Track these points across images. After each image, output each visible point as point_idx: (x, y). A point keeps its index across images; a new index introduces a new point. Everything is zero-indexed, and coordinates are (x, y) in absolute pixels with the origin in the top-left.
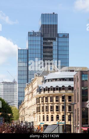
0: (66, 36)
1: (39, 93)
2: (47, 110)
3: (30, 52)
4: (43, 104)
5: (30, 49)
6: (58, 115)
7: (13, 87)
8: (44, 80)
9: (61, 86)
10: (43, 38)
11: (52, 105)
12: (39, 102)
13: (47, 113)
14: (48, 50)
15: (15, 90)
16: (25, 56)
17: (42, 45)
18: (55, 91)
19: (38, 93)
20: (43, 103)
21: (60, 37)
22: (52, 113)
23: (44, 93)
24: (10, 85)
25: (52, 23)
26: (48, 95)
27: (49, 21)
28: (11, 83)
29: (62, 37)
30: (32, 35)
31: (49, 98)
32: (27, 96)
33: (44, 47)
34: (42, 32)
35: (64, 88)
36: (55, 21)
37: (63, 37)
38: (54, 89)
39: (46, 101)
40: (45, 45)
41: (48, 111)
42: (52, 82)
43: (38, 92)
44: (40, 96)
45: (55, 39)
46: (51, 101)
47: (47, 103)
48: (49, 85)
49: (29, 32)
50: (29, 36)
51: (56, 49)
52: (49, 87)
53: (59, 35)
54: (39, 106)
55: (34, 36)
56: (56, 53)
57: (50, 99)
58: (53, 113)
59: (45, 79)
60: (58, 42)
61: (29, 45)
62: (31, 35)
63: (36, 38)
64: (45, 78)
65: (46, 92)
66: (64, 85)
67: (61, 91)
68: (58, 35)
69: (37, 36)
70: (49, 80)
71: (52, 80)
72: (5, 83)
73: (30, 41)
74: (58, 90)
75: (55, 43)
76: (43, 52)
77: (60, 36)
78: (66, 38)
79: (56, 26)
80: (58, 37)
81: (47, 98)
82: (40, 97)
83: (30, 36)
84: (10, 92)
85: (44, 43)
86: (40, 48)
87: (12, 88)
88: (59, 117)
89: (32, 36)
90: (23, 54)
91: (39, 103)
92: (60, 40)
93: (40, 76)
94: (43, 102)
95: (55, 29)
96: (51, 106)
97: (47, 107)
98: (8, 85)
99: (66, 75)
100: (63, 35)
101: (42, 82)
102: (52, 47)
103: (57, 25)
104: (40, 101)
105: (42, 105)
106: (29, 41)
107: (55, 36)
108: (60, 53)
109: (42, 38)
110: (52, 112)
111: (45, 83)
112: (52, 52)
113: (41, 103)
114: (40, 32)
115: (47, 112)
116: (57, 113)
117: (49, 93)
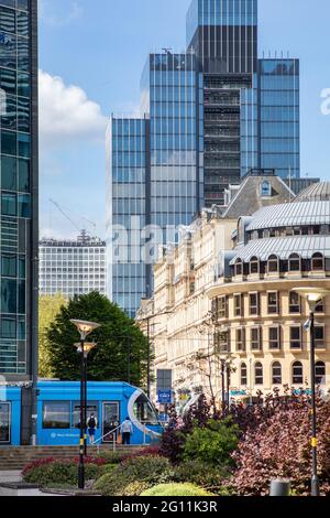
0: (288, 69)
1: (226, 282)
2: (257, 345)
3: (158, 127)
4: (242, 321)
5: (158, 118)
6: (297, 363)
7: (81, 257)
8: (242, 232)
9: (310, 255)
10: (205, 77)
11: (277, 326)
12: (226, 314)
13: (256, 355)
14: (222, 121)
15: (86, 270)
16: (139, 143)
17: (201, 101)
18: (286, 274)
19: (221, 280)
20: (240, 317)
21: (268, 74)
22: (274, 354)
23: (245, 280)
24: (70, 250)
25: (237, 20)
26: (261, 288)
27: (224, 13)
28: (74, 245)
29: (273, 74)
30: (164, 66)
31: (264, 300)
32: (165, 290)
33: (208, 111)
34: (200, 55)
35: (321, 261)
36: (249, 13)
37: (279, 74)
38: (283, 266)
39: (252, 311)
40: (212, 104)
41: (261, 348)
42: (274, 239)
43: (223, 278)
44: (228, 292)
45: (248, 82)
46: (271, 310)
47: (256, 316)
48: (262, 249)
49: (152, 56)
50: (152, 69)
51: (254, 116)
52: (264, 257)
53: (264, 64)
54: (223, 328)
55: (170, 69)
56: (253, 132)
57: (270, 303)
58: (281, 354)
59: (248, 229)
60: (259, 90)
61: (152, 102)
62: (161, 64)
63: (177, 75)
64: (246, 226)
65: (254, 277)
66: (322, 252)
67: (309, 274)
68: (258, 65)
69: (182, 69)
70: (260, 232)
71: (274, 231)
72: (50, 244)
73: (158, 86)
74: (298, 269)
75: (247, 96)
76: (205, 128)
77: (267, 68)
78: (288, 77)
79: (251, 32)
80: (260, 73)
81: (254, 300)
82: (227, 297)
83: (158, 69)
84: (70, 276)
85: (206, 97)
86: (193, 114)
87: (76, 264)
88: (301, 369)
89: (164, 69)
90: (132, 136)
91: (224, 319)
92: (267, 83)
93: (227, 217)
94: (243, 315)
95: (249, 44)
96: (271, 329)
97: (256, 333)
98: (59, 250)
99: (323, 213)
100: (279, 66)
101: (234, 239)
102: (236, 111)
103: (255, 27)
104: (227, 310)
105: (235, 326)
106: (151, 86)
107: (249, 70)
108: (266, 132)
109: (201, 76)
110: (277, 350)
111: (246, 243)
112: (236, 129)
113: (232, 316)
114: (194, 56)
115: (257, 351)
116: (295, 354)
117: (263, 281)
